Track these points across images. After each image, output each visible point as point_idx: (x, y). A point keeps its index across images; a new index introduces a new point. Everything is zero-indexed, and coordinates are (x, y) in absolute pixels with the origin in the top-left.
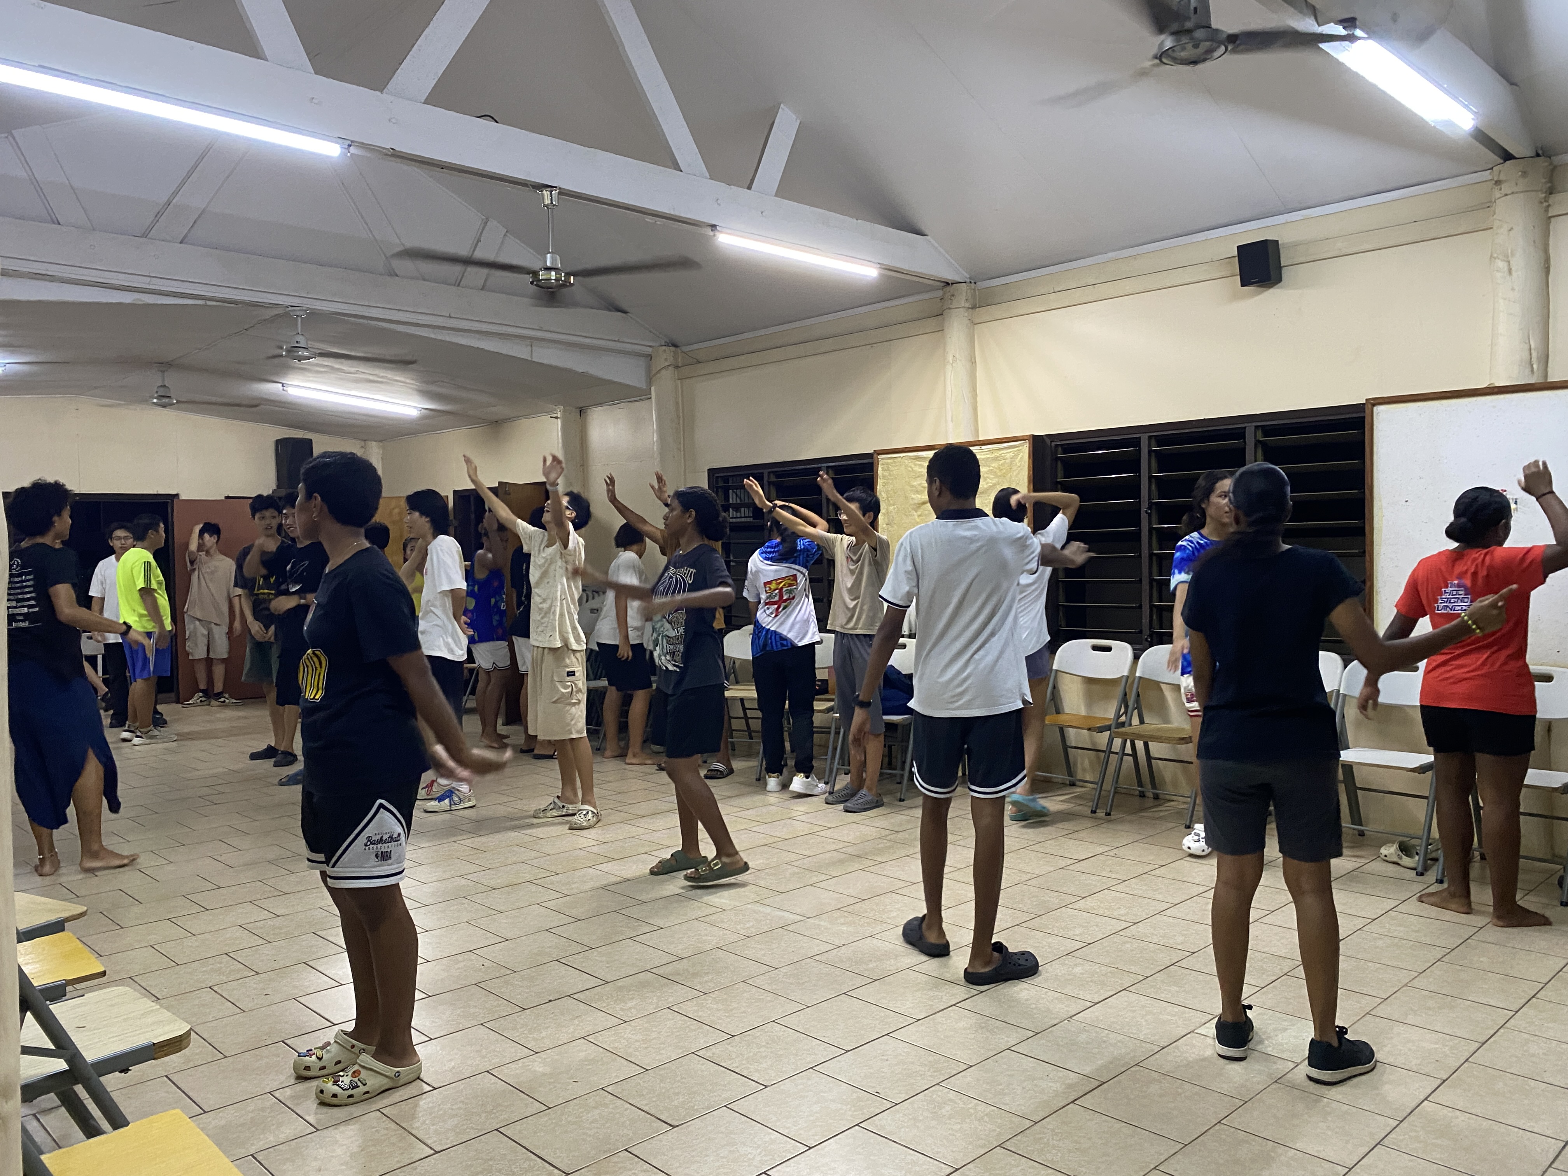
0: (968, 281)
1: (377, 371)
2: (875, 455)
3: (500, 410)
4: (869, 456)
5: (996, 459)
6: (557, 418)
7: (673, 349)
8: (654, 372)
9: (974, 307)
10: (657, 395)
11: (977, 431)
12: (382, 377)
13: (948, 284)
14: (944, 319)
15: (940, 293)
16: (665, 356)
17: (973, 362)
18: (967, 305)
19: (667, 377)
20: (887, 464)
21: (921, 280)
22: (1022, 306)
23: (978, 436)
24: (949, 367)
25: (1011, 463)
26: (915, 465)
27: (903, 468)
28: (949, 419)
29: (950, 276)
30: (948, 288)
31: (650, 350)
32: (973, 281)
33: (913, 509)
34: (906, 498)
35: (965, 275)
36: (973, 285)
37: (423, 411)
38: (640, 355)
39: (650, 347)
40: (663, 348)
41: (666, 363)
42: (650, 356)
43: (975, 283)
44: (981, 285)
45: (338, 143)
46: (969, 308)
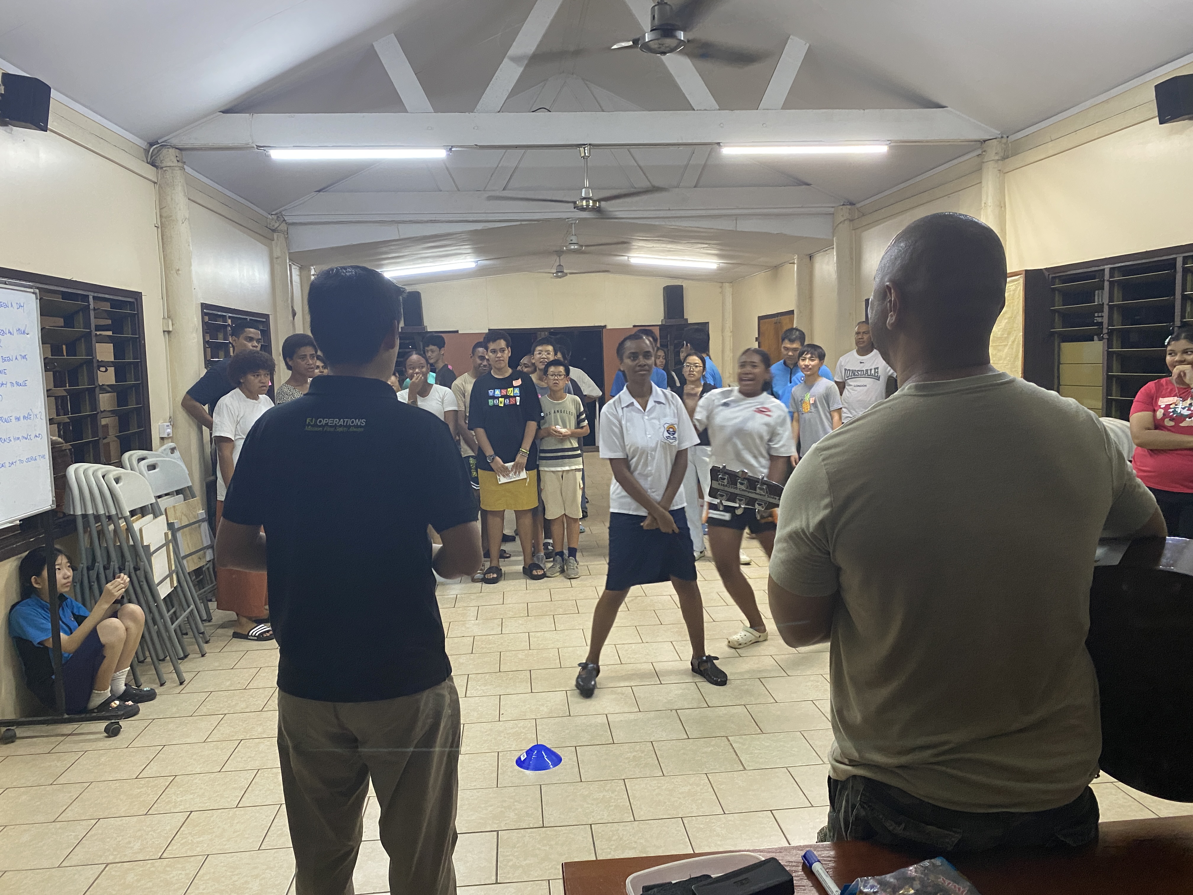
0: (1000, 136)
6: (794, 264)
7: (849, 207)
8: (835, 226)
9: (1004, 158)
10: (838, 246)
13: (982, 142)
14: (982, 172)
16: (844, 213)
17: (1002, 206)
18: (997, 158)
19: (844, 229)
22: (1031, 155)
24: (982, 212)
29: (981, 135)
30: (982, 145)
31: (833, 209)
32: (1004, 136)
35: (996, 133)
36: (1004, 140)
37: (721, 264)
38: (827, 214)
39: (833, 207)
40: (841, 207)
41: (842, 219)
42: (833, 214)
43: (1008, 137)
44: (1012, 138)
45: (445, 149)
46: (998, 160)
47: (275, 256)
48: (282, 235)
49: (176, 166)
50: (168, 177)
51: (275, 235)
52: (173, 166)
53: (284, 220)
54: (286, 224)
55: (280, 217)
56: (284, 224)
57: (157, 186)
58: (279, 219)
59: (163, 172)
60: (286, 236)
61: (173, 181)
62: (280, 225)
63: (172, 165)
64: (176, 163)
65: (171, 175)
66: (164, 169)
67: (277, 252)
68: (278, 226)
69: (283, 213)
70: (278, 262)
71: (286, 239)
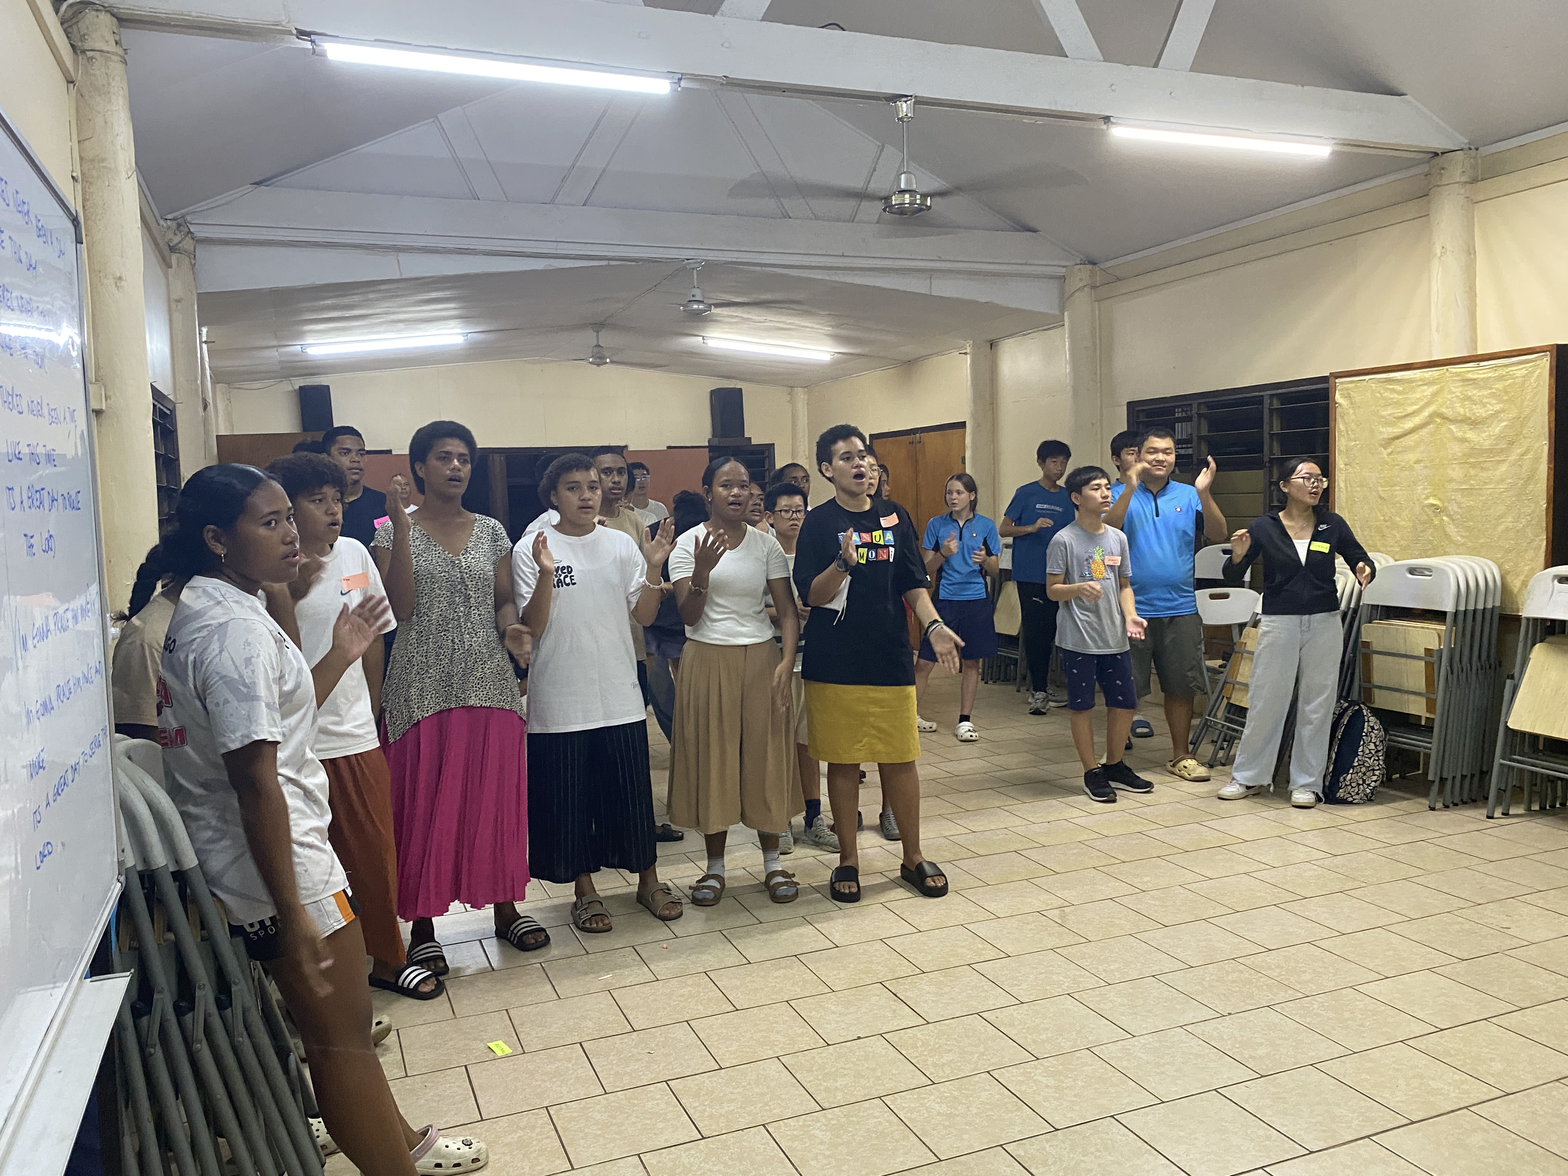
0: (1466, 147)
1: (784, 319)
2: (1331, 380)
3: (910, 349)
4: (1324, 379)
5: (1501, 378)
6: (966, 353)
7: (1090, 267)
8: (1067, 295)
9: (1474, 181)
10: (1071, 322)
11: (1474, 341)
12: (790, 324)
13: (1436, 154)
14: (1429, 202)
15: (1425, 168)
16: (1081, 276)
17: (1470, 252)
18: (1464, 179)
19: (1082, 301)
20: (1347, 389)
21: (1397, 154)
23: (1476, 349)
24: (1435, 263)
25: (1523, 383)
26: (1386, 390)
27: (1369, 394)
28: (1434, 328)
29: (1437, 143)
30: (1437, 159)
31: (1064, 270)
32: (1473, 147)
33: (1381, 445)
34: (1372, 431)
35: (1462, 140)
36: (1473, 152)
37: (836, 355)
38: (1052, 277)
39: (1064, 267)
40: (1079, 267)
41: (1081, 284)
42: (1064, 278)
43: (1477, 149)
44: (1485, 150)
45: (667, 78)
46: (1466, 183)
47: (174, 296)
48: (187, 260)
49: (113, 53)
50: (97, 72)
51: (174, 258)
52: (108, 52)
53: (190, 232)
54: (193, 238)
55: (181, 224)
56: (188, 239)
57: (73, 92)
58: (182, 228)
59: (85, 61)
60: (193, 262)
61: (109, 84)
62: (182, 240)
63: (105, 48)
64: (112, 47)
65: (103, 70)
66: (89, 54)
67: (178, 291)
68: (180, 242)
69: (189, 218)
70: (179, 307)
71: (193, 266)
